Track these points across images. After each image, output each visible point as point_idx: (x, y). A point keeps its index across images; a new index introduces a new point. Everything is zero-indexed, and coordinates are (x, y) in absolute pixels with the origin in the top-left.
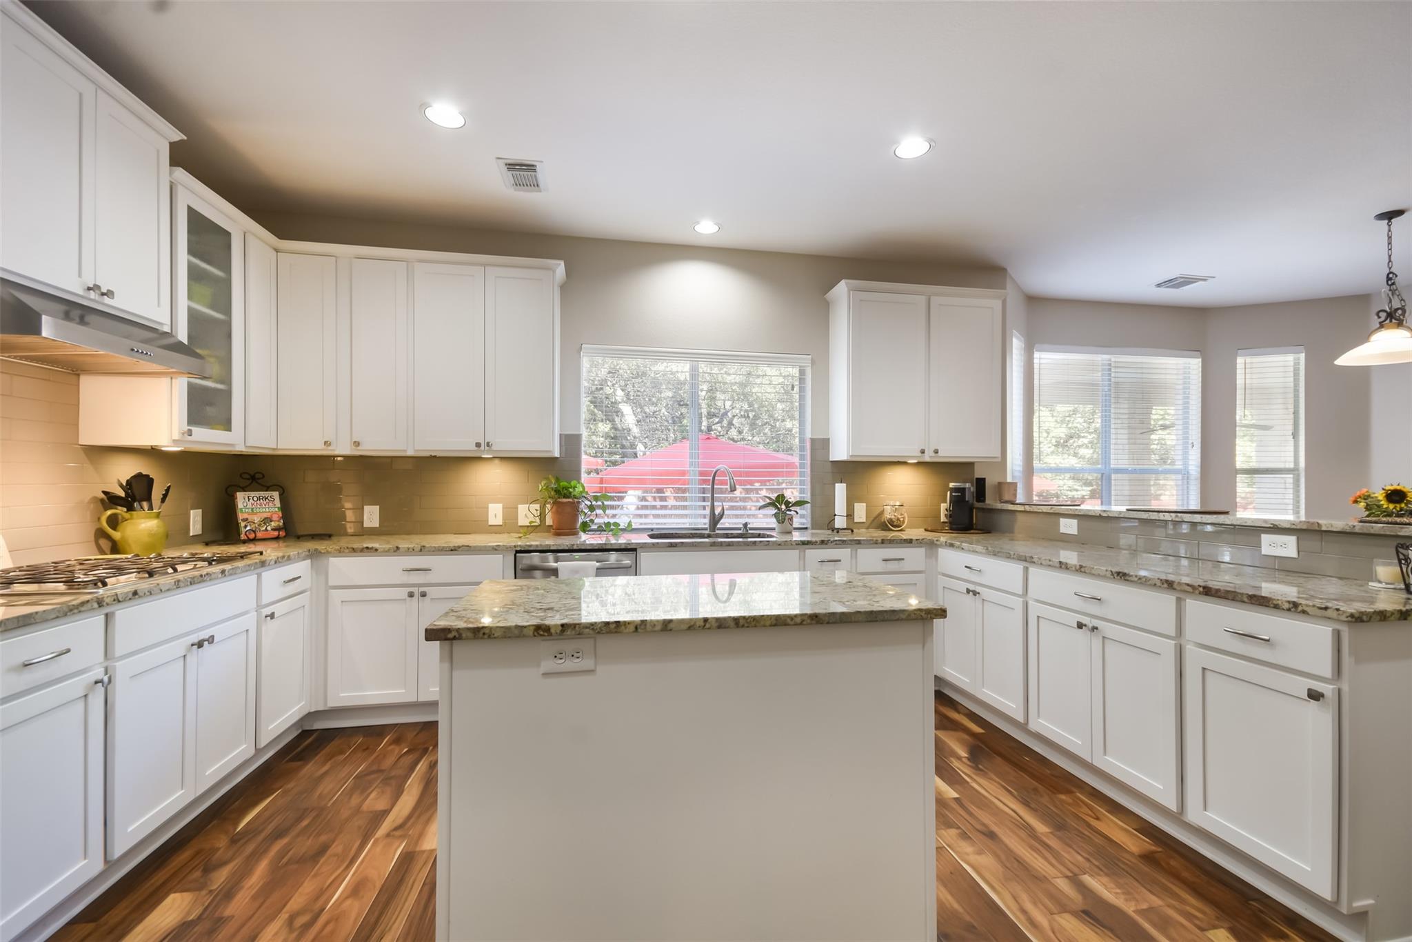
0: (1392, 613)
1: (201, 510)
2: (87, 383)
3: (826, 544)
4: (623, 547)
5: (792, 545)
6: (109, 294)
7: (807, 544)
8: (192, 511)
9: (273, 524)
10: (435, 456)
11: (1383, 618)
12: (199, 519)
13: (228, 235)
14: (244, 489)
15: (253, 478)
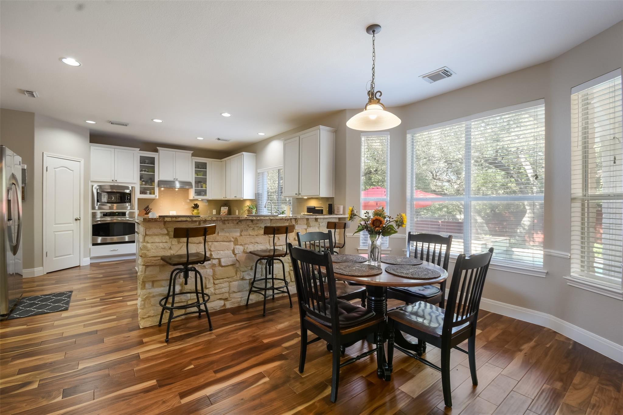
1: (215, 210)
2: (189, 190)
6: (177, 179)
8: (213, 210)
9: (225, 213)
12: (215, 212)
13: (206, 163)
14: (223, 206)
15: (226, 204)
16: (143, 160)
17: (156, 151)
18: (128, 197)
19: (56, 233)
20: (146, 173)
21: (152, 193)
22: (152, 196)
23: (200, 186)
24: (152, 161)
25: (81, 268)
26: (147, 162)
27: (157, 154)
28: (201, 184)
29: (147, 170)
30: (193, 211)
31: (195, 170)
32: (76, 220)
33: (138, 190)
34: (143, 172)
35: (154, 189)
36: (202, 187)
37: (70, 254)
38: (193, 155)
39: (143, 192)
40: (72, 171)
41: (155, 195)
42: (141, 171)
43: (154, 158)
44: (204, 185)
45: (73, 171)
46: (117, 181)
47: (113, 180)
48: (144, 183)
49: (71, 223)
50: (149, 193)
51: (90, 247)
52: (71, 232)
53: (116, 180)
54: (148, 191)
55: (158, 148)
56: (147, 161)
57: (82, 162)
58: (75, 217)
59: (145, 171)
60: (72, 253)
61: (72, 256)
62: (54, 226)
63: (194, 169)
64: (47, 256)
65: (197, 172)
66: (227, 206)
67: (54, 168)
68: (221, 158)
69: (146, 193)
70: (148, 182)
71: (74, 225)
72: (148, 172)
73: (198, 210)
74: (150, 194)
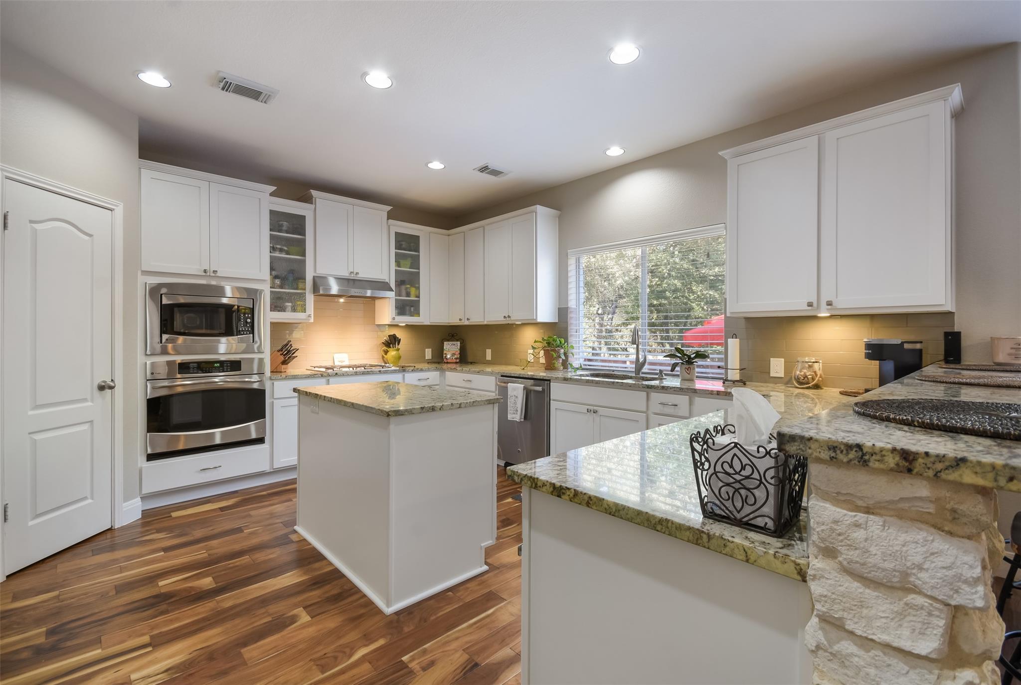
0: (544, 485)
1: (431, 349)
2: (377, 302)
3: (666, 390)
4: (542, 378)
5: (639, 387)
6: (357, 273)
7: (651, 388)
8: (426, 350)
9: (455, 356)
10: (508, 324)
11: (534, 486)
12: (430, 353)
13: (418, 237)
14: (448, 340)
15: (453, 336)
16: (277, 220)
17: (308, 199)
18: (246, 319)
19: (37, 437)
20: (283, 255)
21: (299, 308)
22: (299, 316)
23: (404, 292)
24: (297, 224)
25: (117, 534)
26: (284, 228)
27: (312, 206)
28: (406, 289)
29: (286, 248)
30: (386, 352)
31: (396, 254)
32: (101, 388)
33: (266, 300)
34: (277, 254)
35: (302, 297)
36: (408, 295)
37: (85, 498)
38: (390, 216)
39: (277, 305)
40: (87, 238)
41: (308, 313)
42: (273, 249)
43: (303, 218)
44: (413, 291)
45: (90, 236)
46: (218, 274)
47: (205, 271)
48: (278, 282)
49: (85, 400)
50: (289, 308)
51: (139, 465)
52: (86, 427)
53: (215, 272)
54: (290, 304)
55: (314, 193)
56: (285, 224)
57: (119, 211)
58: (98, 381)
59: (281, 250)
60: (89, 497)
61: (90, 501)
62: (31, 413)
63: (393, 251)
64: (5, 520)
65: (399, 259)
66: (457, 341)
67: (31, 222)
68: (448, 227)
69: (282, 309)
70: (287, 279)
71: (96, 406)
72: (288, 253)
73: (398, 350)
74: (294, 310)
